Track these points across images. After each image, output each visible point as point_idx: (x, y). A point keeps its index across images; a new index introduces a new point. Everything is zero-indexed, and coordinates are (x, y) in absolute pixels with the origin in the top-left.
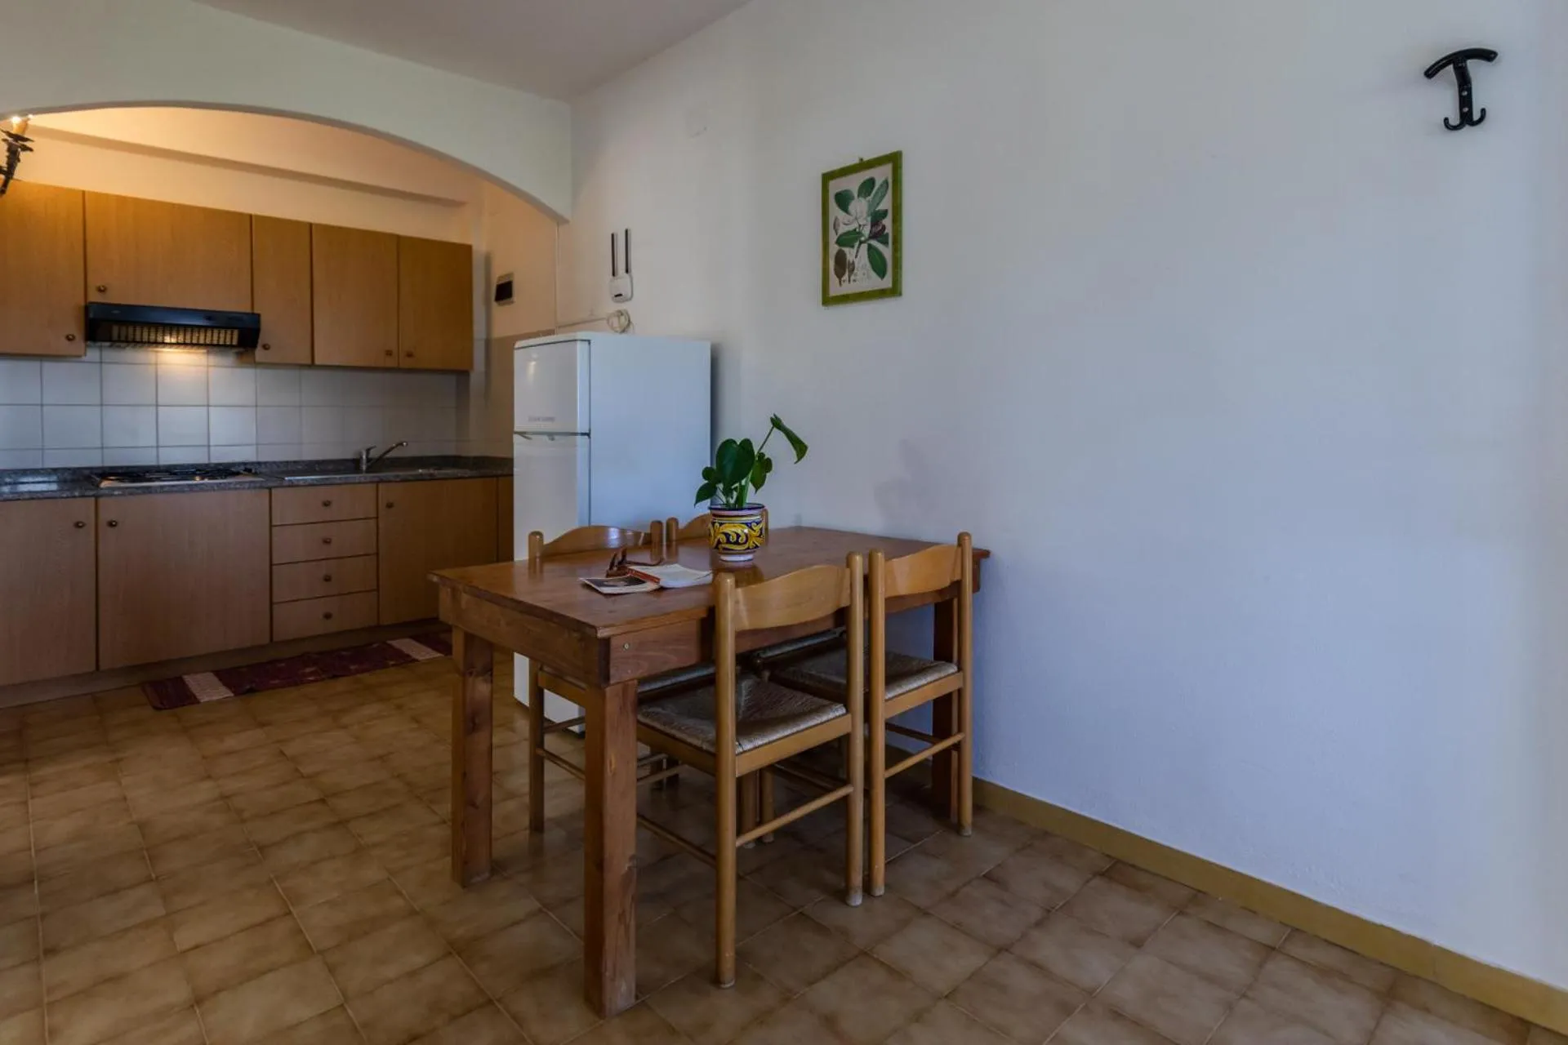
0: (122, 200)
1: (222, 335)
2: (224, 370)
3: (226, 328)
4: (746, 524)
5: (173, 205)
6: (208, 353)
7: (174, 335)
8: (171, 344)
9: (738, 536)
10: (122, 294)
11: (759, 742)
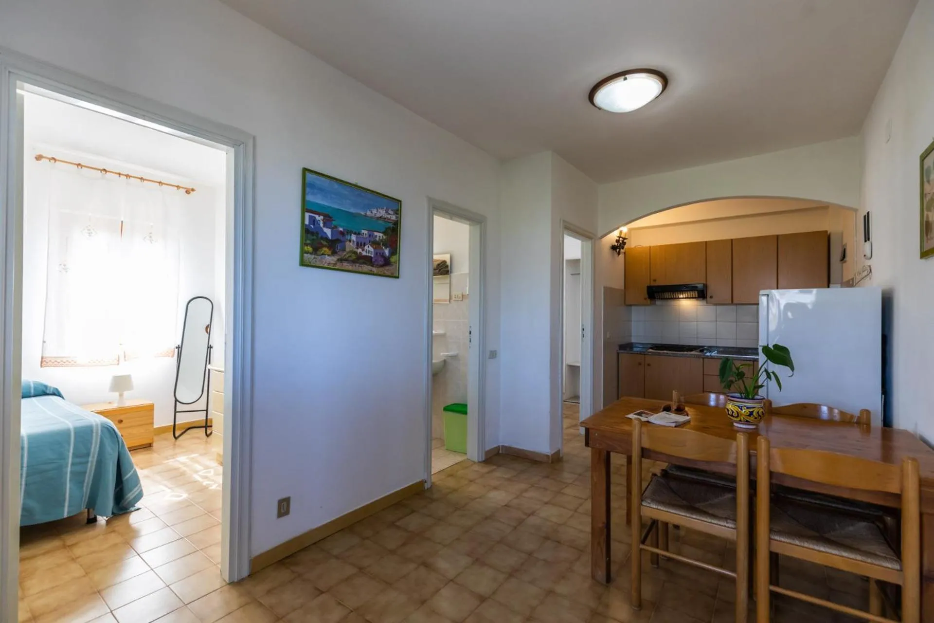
0: (660, 246)
1: (691, 294)
2: (702, 307)
3: (692, 291)
4: (739, 407)
5: (692, 244)
6: (697, 300)
7: (684, 294)
8: (683, 298)
9: (733, 412)
10: (661, 282)
11: (661, 508)
